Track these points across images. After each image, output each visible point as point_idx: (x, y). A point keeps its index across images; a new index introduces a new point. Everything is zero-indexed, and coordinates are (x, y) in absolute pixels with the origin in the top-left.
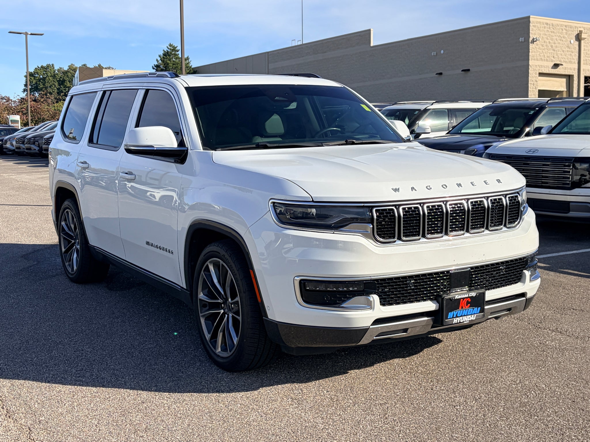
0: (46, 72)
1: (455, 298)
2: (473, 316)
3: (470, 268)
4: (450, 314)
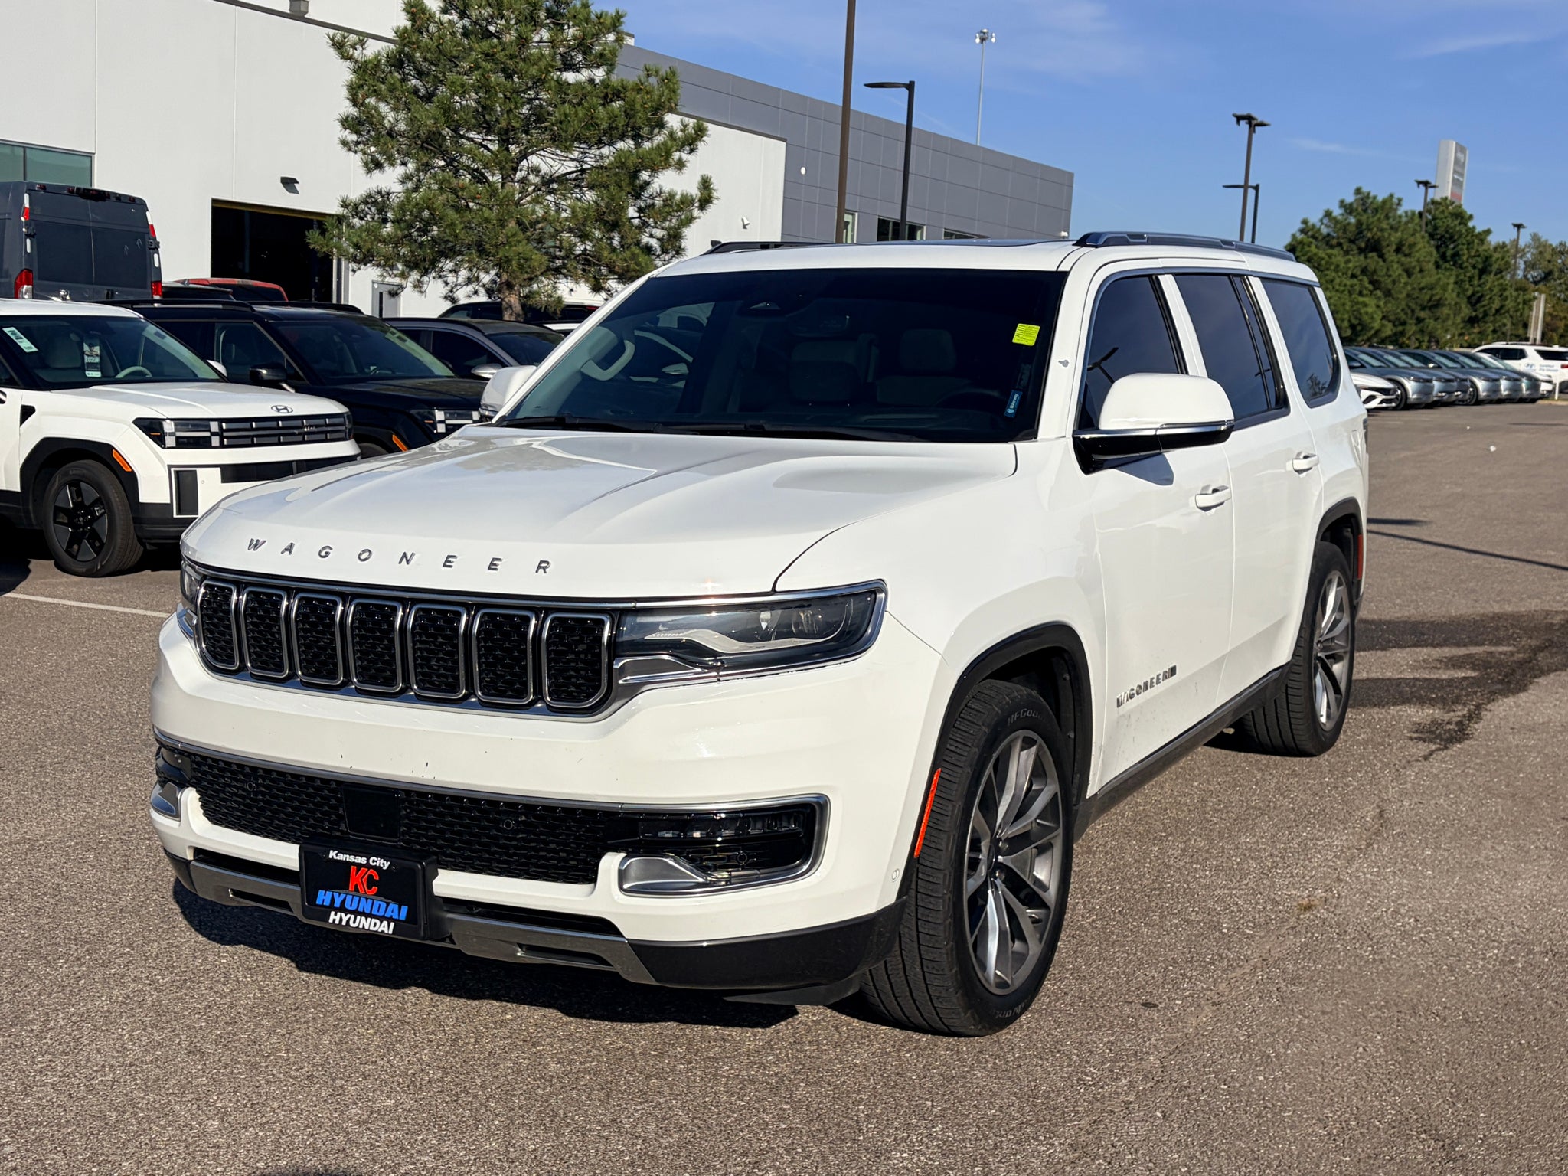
1: (330, 857)
2: (385, 923)
3: (402, 790)
4: (321, 893)
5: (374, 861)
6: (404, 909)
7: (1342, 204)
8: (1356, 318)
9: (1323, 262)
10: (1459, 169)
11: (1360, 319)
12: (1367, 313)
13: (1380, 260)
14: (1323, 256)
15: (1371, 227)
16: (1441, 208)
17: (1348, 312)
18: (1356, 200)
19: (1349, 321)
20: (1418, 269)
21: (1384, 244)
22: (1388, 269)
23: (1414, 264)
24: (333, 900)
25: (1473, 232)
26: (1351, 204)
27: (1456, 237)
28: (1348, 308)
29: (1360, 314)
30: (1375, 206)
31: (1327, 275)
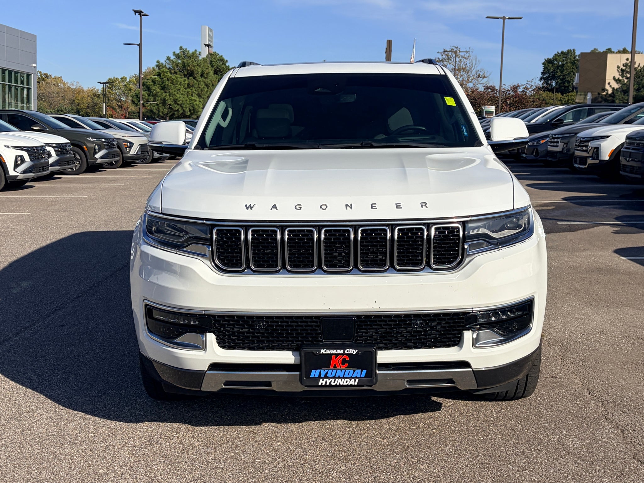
0: (566, 58)
1: (321, 353)
2: (353, 380)
3: (355, 316)
4: (313, 371)
5: (347, 351)
6: (364, 372)
7: (174, 54)
8: (192, 107)
9: (174, 81)
10: (210, 39)
11: (194, 107)
12: (196, 104)
13: (195, 80)
14: (174, 78)
15: (189, 65)
16: (214, 57)
17: (188, 104)
18: (180, 52)
19: (189, 108)
20: (211, 84)
21: (195, 73)
22: (199, 85)
23: (209, 82)
24: (320, 374)
25: (229, 68)
26: (178, 54)
27: (222, 70)
28: (188, 102)
29: (194, 105)
30: (189, 55)
31: (176, 87)
